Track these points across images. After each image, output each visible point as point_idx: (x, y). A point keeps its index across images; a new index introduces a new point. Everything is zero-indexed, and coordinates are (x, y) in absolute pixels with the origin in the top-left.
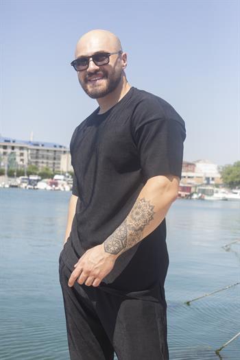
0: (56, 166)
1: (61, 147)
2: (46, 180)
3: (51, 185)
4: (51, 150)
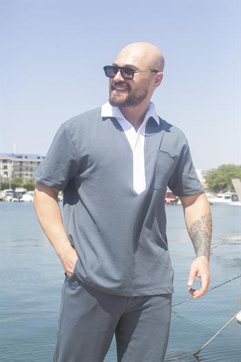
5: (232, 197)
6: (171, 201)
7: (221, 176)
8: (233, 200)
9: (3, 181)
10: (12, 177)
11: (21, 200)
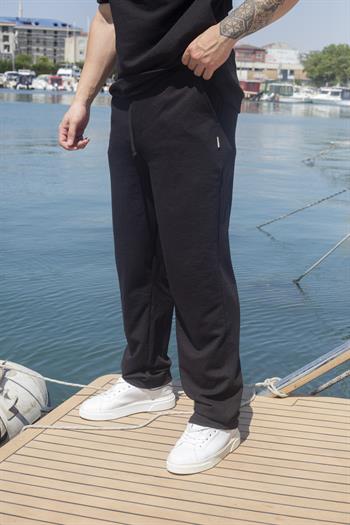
0: (58, 55)
1: (64, 25)
2: (44, 76)
3: (52, 83)
4: (50, 31)
6: (252, 96)
7: (327, 63)
9: (3, 59)
10: (16, 53)
11: (30, 87)
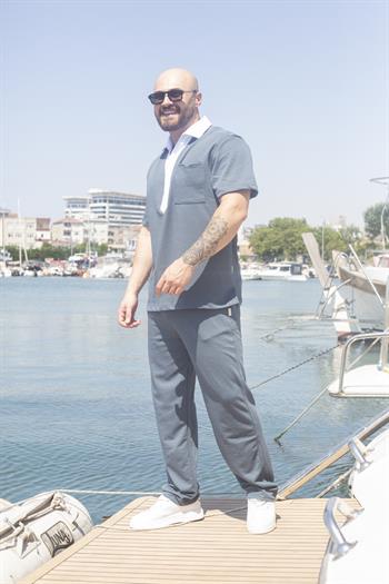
5: (292, 268)
7: (273, 237)
8: (293, 273)
